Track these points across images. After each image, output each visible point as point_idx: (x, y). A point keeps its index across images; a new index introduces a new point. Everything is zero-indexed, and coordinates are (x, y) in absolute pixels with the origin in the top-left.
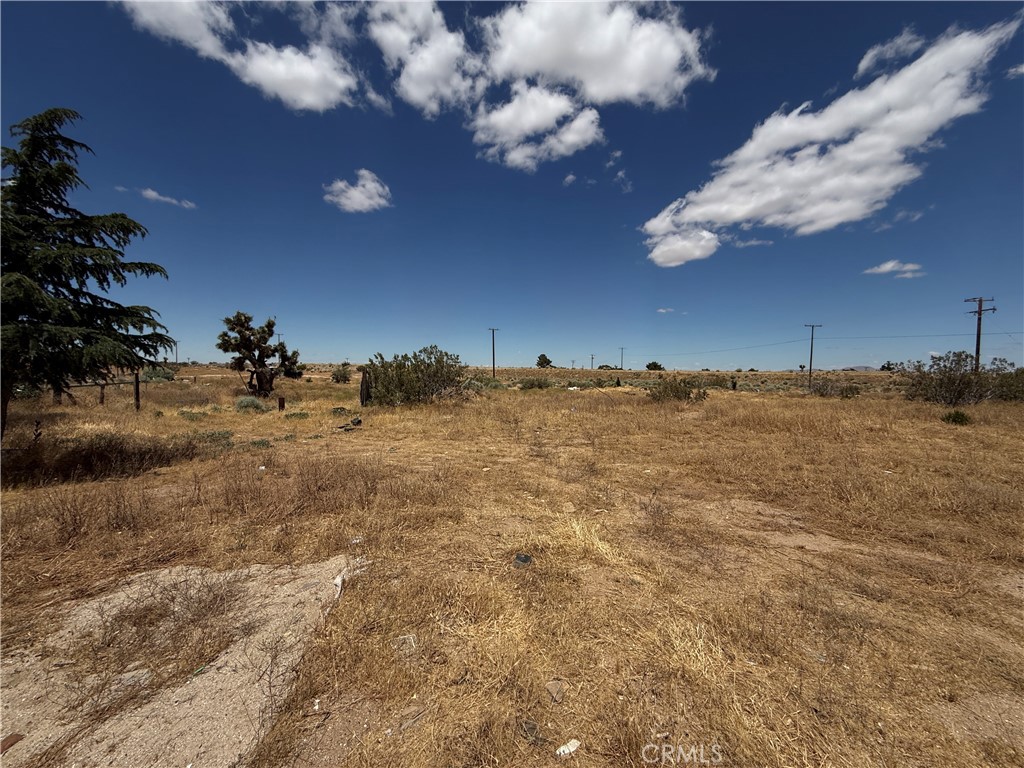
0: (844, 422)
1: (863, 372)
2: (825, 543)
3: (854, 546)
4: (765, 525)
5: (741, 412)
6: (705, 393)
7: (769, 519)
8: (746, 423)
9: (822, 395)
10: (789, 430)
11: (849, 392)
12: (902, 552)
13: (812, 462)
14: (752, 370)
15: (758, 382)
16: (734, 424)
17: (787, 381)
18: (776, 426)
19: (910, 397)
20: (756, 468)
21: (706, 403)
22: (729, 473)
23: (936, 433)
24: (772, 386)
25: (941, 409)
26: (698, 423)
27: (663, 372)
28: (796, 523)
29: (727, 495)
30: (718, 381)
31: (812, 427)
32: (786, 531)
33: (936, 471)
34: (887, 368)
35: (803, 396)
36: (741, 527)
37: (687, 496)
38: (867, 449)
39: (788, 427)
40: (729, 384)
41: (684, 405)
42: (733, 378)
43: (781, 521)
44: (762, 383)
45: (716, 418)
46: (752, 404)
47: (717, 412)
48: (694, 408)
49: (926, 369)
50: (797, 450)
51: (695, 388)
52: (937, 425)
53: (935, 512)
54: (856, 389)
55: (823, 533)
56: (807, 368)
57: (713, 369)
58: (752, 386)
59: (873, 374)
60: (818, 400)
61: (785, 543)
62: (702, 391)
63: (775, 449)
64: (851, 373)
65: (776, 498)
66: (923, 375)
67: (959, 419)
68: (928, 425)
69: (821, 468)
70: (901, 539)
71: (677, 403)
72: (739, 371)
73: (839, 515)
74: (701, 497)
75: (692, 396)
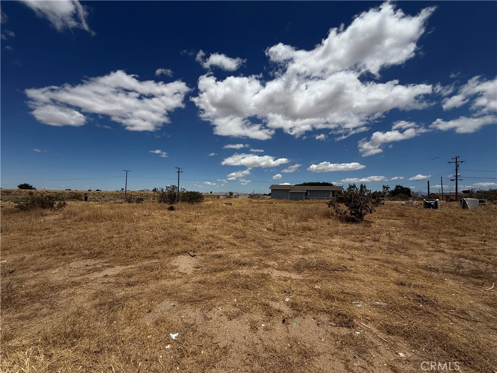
0: (135, 213)
1: (146, 192)
2: (118, 269)
3: (129, 266)
4: (89, 271)
5: (87, 213)
6: (64, 204)
7: (92, 267)
8: (89, 218)
9: (129, 202)
10: (111, 220)
11: (140, 200)
12: (146, 263)
13: (119, 233)
14: (98, 190)
15: (100, 196)
16: (81, 219)
17: (116, 196)
18: (105, 218)
19: (160, 202)
20: (90, 242)
21: (66, 209)
22: (72, 248)
23: (164, 214)
24: (107, 198)
25: (167, 206)
26: (56, 222)
27: (33, 191)
28: (106, 264)
29: (69, 261)
30: (76, 196)
31: (122, 217)
32: (99, 270)
33: (162, 228)
34: (155, 190)
35: (121, 203)
36: (75, 277)
37: (38, 270)
38: (142, 224)
39: (110, 218)
40: (83, 198)
41: (48, 211)
42: (86, 194)
43: (98, 266)
44: (103, 197)
45: (70, 218)
46: (94, 208)
47: (72, 214)
48: (56, 213)
49: (164, 191)
50: (113, 229)
51: (57, 201)
52: (166, 212)
53: (159, 244)
54: (142, 199)
55: (117, 265)
56: (125, 190)
57: (73, 190)
58: (97, 198)
59: (150, 193)
60: (127, 204)
61: (98, 276)
62: (62, 202)
63: (102, 230)
64: (143, 192)
65: (98, 255)
66: (164, 193)
67: (172, 209)
68: (163, 212)
69: (122, 235)
70: (147, 258)
71: (42, 210)
72: (90, 191)
73: (125, 255)
74: (49, 267)
75: (55, 205)
